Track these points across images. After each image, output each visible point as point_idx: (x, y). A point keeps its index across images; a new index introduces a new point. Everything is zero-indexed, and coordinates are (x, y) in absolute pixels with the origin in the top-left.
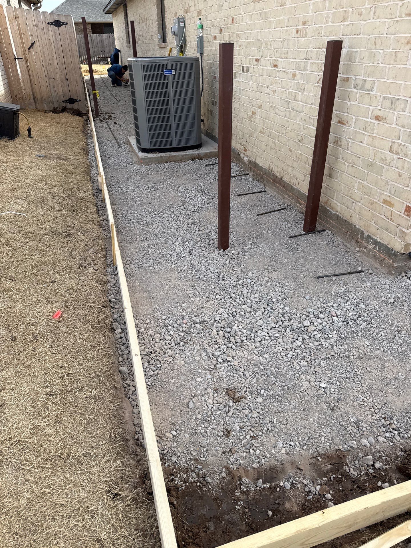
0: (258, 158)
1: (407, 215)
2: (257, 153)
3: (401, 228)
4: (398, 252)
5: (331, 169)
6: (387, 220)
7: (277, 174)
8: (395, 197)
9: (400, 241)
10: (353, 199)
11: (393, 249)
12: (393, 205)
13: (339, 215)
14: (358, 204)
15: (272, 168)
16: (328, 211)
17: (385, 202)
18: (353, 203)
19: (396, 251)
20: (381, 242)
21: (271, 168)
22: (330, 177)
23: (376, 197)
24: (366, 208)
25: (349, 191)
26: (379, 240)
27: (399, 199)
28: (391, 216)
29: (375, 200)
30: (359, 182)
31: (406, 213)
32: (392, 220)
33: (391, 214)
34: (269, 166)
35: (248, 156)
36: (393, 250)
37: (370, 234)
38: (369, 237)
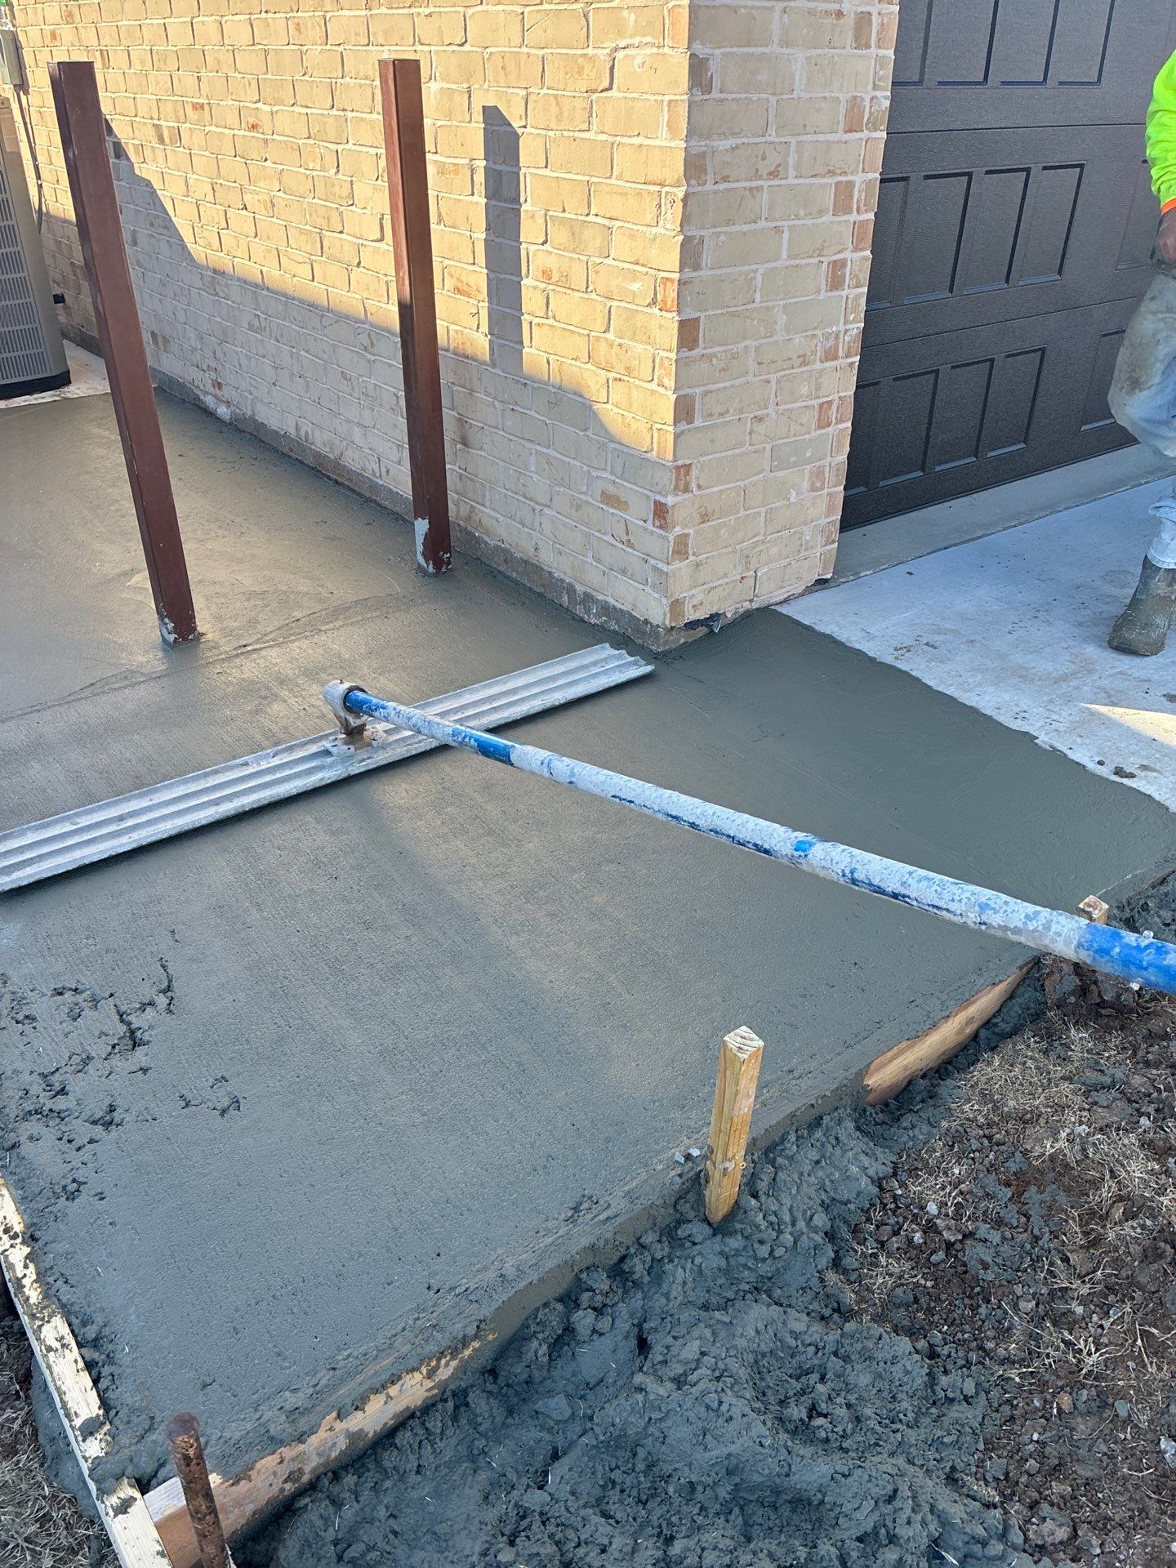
0: (259, 407)
1: (661, 527)
2: (252, 389)
3: (652, 562)
4: (658, 626)
5: (461, 422)
6: (621, 546)
7: (325, 450)
8: (625, 484)
9: (656, 595)
10: (531, 499)
11: (646, 619)
12: (626, 503)
13: (508, 546)
14: (546, 510)
15: (307, 433)
16: (478, 541)
17: (608, 499)
18: (534, 510)
19: (655, 623)
20: (619, 606)
21: (302, 433)
22: (465, 445)
23: (584, 489)
24: (568, 521)
25: (519, 479)
26: (612, 601)
27: (635, 487)
28: (627, 534)
29: (582, 497)
30: (537, 452)
31: (657, 523)
32: (629, 544)
33: (624, 528)
34: (297, 429)
35: (228, 403)
36: (646, 622)
37: (589, 590)
38: (588, 598)
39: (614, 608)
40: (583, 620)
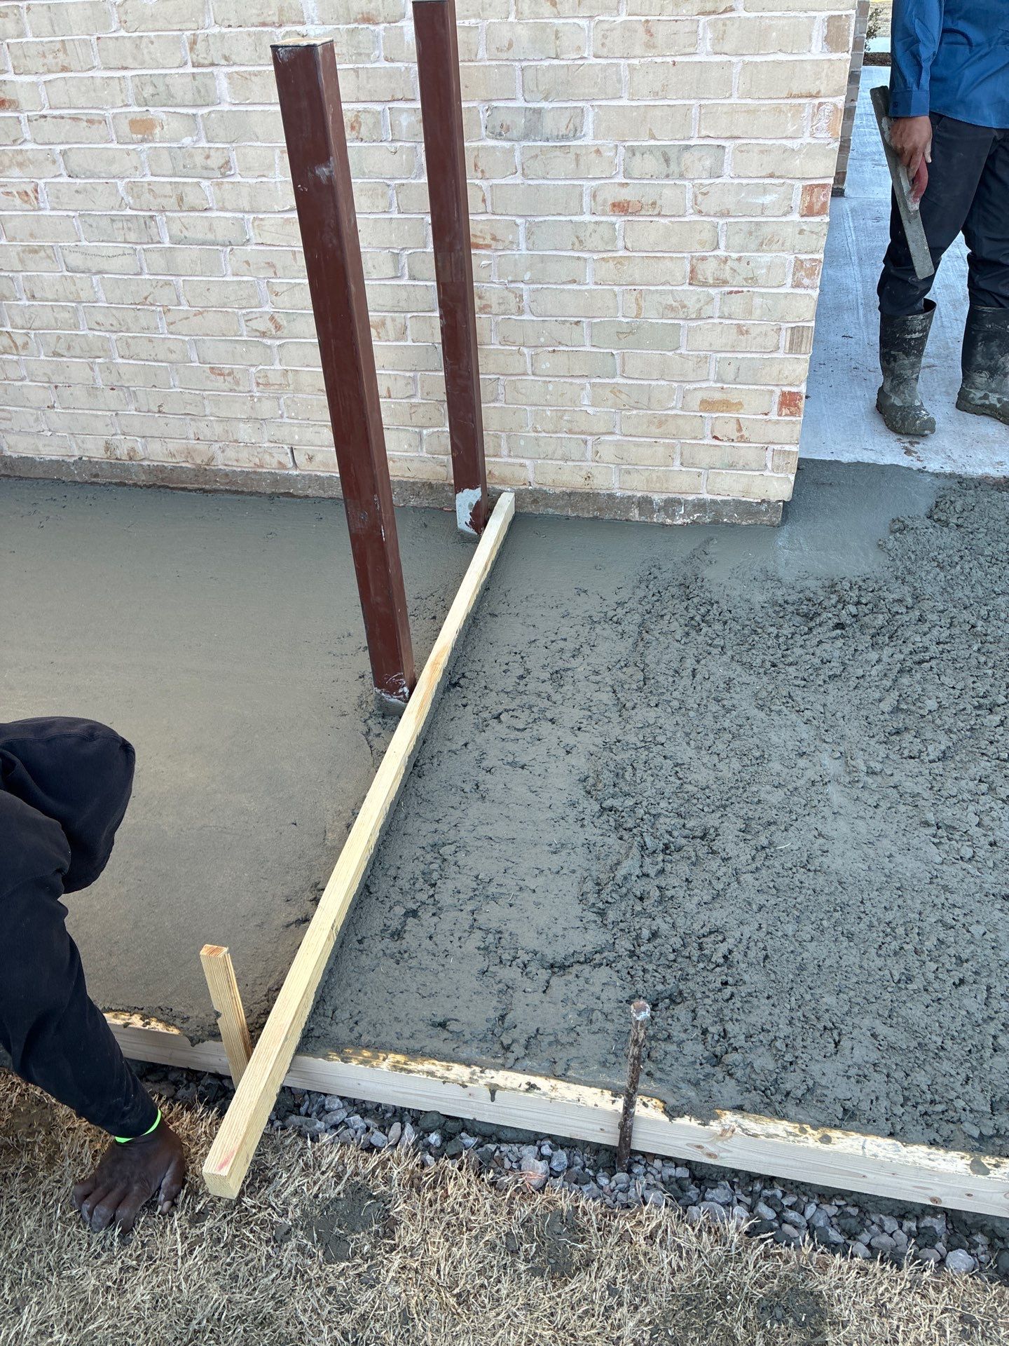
1: (790, 415)
3: (775, 447)
4: (779, 502)
6: (727, 444)
8: (738, 386)
9: (779, 477)
10: (582, 433)
11: (761, 501)
13: (538, 487)
14: (606, 438)
17: (707, 405)
18: (585, 442)
19: (774, 501)
20: (719, 498)
23: (672, 404)
24: (642, 439)
25: (561, 417)
26: (708, 497)
27: (753, 385)
28: (740, 430)
29: (669, 412)
30: (593, 385)
32: (742, 439)
33: (734, 426)
37: (672, 496)
38: (671, 505)
39: (714, 502)
40: (663, 525)
